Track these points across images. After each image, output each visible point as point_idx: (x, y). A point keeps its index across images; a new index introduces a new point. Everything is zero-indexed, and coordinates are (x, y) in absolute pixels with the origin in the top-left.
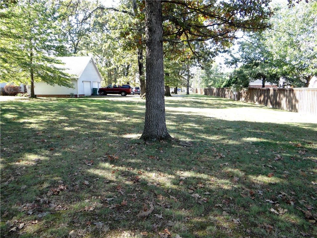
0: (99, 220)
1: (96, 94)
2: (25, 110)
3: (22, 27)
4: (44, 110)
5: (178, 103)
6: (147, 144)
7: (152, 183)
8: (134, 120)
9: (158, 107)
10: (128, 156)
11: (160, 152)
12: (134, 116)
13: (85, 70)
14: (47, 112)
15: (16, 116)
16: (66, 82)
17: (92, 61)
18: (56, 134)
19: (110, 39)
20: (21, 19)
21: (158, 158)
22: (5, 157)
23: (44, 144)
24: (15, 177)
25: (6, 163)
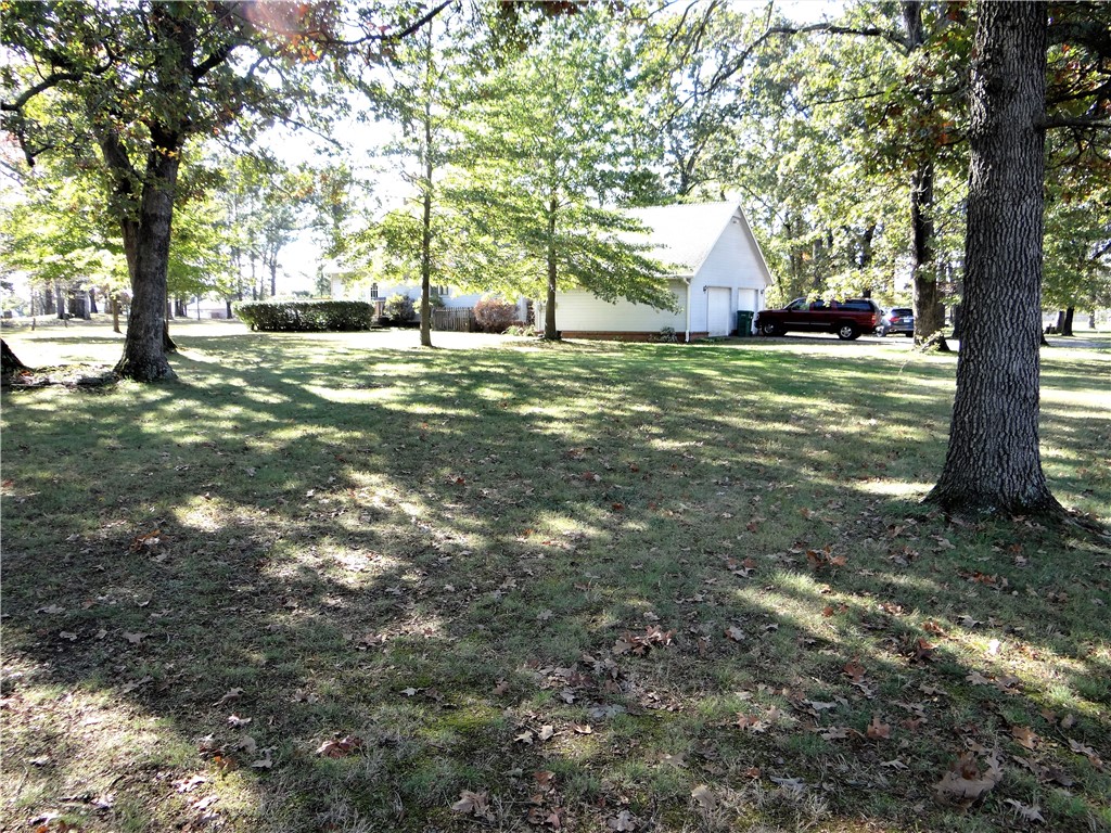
0: (790, 773)
1: (748, 331)
2: (532, 378)
3: (532, 122)
4: (587, 379)
5: (1079, 371)
6: (955, 526)
7: (987, 676)
8: (895, 431)
9: (1010, 387)
10: (882, 562)
11: (1013, 562)
12: (895, 415)
13: (714, 248)
14: (594, 387)
15: (509, 395)
16: (651, 291)
17: (739, 218)
18: (628, 459)
19: (809, 135)
20: (532, 97)
21: (1005, 581)
22: (486, 515)
23: (593, 489)
24: (519, 579)
25: (491, 534)
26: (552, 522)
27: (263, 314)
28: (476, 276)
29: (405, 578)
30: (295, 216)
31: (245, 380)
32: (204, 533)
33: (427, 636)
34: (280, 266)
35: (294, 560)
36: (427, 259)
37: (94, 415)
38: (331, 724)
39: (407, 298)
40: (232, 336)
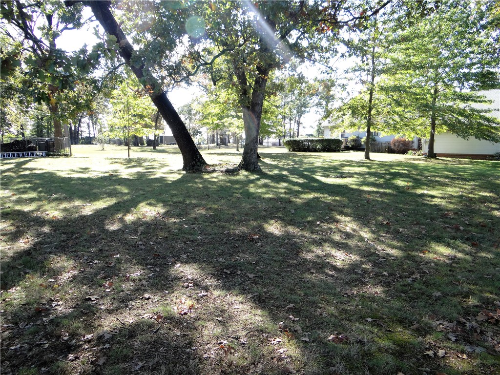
2: (422, 176)
3: (426, 51)
4: (453, 178)
14: (457, 182)
15: (410, 184)
16: (489, 134)
18: (479, 220)
22: (402, 241)
23: (459, 234)
24: (421, 274)
25: (405, 250)
26: (437, 248)
27: (294, 144)
28: (394, 127)
29: (363, 266)
30: (309, 101)
31: (288, 172)
32: (275, 236)
33: (376, 295)
34: (301, 123)
35: (313, 252)
36: (370, 119)
37: (231, 184)
38: (333, 328)
39: (358, 137)
40: (282, 153)
